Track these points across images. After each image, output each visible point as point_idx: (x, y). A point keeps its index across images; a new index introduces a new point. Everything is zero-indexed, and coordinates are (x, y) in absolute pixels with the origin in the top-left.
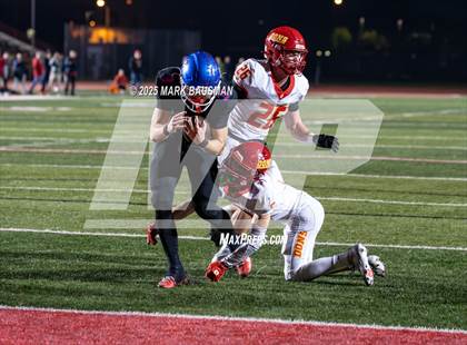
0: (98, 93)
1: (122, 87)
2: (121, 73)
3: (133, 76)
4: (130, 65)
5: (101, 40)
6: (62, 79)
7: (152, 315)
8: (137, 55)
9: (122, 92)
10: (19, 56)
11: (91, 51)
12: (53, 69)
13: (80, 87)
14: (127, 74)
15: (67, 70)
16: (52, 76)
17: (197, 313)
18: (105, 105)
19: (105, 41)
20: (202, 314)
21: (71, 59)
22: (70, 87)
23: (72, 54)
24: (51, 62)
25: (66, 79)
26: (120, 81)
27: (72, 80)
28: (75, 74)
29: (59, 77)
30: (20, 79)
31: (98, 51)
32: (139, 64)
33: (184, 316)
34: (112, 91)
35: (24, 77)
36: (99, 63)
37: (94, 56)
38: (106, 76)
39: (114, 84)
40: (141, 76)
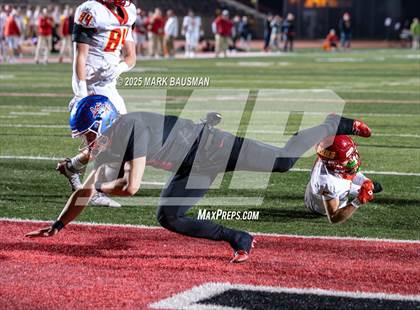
0: (312, 51)
1: (333, 45)
2: (332, 33)
3: (343, 35)
4: (340, 26)
5: (315, 4)
6: (282, 39)
7: (362, 239)
8: (346, 17)
9: (333, 49)
10: (245, 19)
11: (306, 14)
12: (274, 30)
13: (297, 45)
14: (338, 34)
15: (286, 31)
16: (273, 36)
17: (400, 238)
18: (319, 60)
19: (318, 5)
20: (405, 239)
21: (289, 21)
22: (289, 45)
23: (290, 17)
24: (272, 24)
25: (285, 37)
26: (331, 40)
27: (291, 38)
28: (293, 34)
29: (279, 36)
30: (245, 38)
31: (312, 14)
32: (348, 25)
33: (389, 240)
34: (325, 48)
35: (249, 37)
36: (313, 24)
37: (309, 18)
38: (320, 35)
39: (326, 42)
40: (350, 35)
